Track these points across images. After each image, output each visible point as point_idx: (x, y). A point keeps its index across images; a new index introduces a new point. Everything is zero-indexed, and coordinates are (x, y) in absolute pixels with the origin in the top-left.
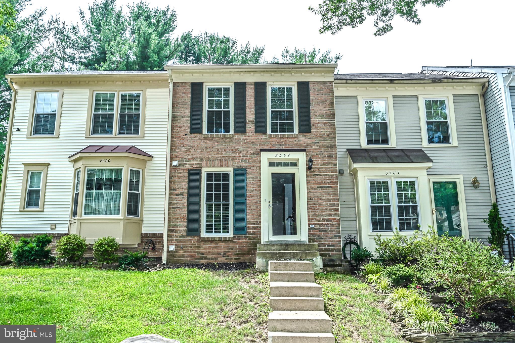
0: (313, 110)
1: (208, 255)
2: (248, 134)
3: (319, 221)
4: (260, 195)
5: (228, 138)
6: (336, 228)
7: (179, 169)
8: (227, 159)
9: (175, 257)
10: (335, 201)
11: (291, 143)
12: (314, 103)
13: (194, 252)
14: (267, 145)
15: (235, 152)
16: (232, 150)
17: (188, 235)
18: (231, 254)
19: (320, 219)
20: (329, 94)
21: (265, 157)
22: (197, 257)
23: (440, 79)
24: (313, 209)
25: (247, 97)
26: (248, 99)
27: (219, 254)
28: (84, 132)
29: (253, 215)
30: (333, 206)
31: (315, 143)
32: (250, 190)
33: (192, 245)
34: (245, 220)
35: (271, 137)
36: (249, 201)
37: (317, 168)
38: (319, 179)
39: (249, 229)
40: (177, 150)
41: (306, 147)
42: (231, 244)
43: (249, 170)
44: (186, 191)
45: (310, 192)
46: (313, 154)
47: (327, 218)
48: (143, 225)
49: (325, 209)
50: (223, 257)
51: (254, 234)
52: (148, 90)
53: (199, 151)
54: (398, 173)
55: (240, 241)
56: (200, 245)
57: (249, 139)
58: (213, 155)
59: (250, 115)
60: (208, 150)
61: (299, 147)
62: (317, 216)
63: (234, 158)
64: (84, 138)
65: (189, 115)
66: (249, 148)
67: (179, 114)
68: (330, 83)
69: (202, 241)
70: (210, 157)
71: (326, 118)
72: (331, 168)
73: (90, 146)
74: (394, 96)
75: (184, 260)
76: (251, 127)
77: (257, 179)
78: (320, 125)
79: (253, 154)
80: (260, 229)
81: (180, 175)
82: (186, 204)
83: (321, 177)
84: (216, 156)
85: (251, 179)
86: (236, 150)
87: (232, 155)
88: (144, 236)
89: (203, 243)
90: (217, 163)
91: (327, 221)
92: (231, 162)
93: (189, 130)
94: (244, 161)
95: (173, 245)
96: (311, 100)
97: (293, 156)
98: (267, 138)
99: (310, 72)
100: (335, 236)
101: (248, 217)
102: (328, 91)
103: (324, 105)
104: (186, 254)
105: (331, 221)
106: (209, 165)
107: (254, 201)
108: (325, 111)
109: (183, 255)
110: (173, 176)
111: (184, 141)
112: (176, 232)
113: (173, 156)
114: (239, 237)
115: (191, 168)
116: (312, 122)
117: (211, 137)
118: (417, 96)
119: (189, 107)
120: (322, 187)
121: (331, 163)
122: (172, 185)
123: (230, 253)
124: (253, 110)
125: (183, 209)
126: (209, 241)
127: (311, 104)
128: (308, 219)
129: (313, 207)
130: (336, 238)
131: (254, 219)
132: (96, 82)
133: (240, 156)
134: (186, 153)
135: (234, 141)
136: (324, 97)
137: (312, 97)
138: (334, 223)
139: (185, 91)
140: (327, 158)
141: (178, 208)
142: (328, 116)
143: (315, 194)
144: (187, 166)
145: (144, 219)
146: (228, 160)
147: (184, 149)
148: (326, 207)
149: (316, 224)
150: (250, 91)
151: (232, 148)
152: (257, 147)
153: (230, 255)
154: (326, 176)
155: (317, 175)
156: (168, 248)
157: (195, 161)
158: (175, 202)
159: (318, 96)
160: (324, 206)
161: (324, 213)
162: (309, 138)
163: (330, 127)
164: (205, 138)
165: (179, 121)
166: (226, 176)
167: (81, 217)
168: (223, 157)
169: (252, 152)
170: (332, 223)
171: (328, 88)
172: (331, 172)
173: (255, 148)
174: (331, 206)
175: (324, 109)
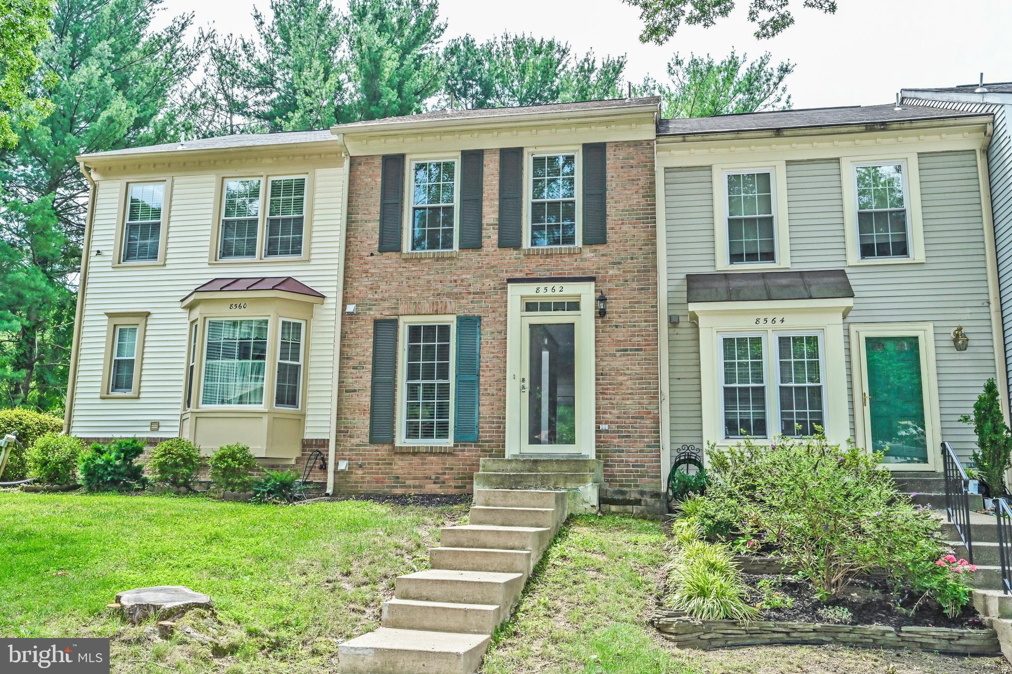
0: (613, 198)
1: (407, 479)
2: (485, 250)
3: (618, 418)
4: (505, 367)
5: (448, 258)
6: (651, 432)
7: (358, 318)
8: (445, 299)
9: (349, 482)
10: (650, 378)
11: (568, 266)
12: (614, 185)
13: (382, 473)
14: (521, 271)
15: (461, 285)
16: (455, 281)
17: (372, 441)
18: (449, 479)
19: (620, 413)
20: (646, 166)
21: (516, 294)
22: (388, 482)
24: (605, 394)
25: (484, 179)
26: (488, 183)
27: (427, 478)
28: (207, 255)
29: (491, 404)
30: (646, 388)
31: (614, 263)
32: (486, 356)
33: (379, 460)
34: (476, 416)
35: (529, 255)
36: (485, 378)
37: (616, 312)
38: (621, 334)
39: (483, 432)
40: (355, 284)
41: (596, 273)
42: (450, 461)
43: (485, 319)
44: (370, 359)
45: (602, 360)
46: (610, 285)
47: (633, 411)
48: (307, 424)
49: (630, 394)
50: (435, 483)
51: (492, 441)
52: (319, 172)
53: (395, 284)
54: (782, 321)
55: (466, 454)
56: (393, 459)
57: (487, 260)
58: (419, 292)
59: (490, 213)
60: (411, 282)
61: (583, 273)
62: (613, 408)
63: (457, 296)
64: (206, 265)
65: (378, 218)
66: (487, 277)
67: (359, 217)
68: (648, 144)
69: (396, 453)
70: (414, 295)
71: (637, 214)
72: (645, 312)
73: (216, 279)
74: (788, 163)
75: (365, 488)
76: (491, 236)
77: (499, 337)
78: (625, 228)
79: (495, 288)
80: (504, 432)
81: (359, 331)
82: (369, 384)
83: (624, 330)
84: (426, 294)
85: (489, 337)
86: (462, 281)
87: (455, 290)
88: (306, 444)
89: (398, 456)
90: (426, 306)
91: (633, 418)
92: (453, 303)
93: (377, 246)
94: (477, 302)
95: (344, 459)
96: (608, 178)
97: (570, 290)
98: (522, 256)
99: (608, 123)
100: (649, 446)
101: (481, 408)
102: (644, 159)
103: (635, 187)
104: (368, 478)
105: (642, 418)
106: (412, 312)
107: (493, 379)
108: (637, 200)
109: (362, 478)
110: (346, 333)
111: (368, 267)
112: (350, 437)
113: (349, 295)
114: (465, 446)
115: (379, 316)
116: (610, 223)
117: (416, 258)
118: (838, 159)
119: (379, 203)
120: (626, 350)
121: (645, 302)
122: (346, 349)
123: (447, 477)
124: (497, 203)
125: (364, 394)
126: (409, 453)
127: (609, 187)
128: (597, 413)
129: (607, 389)
130: (651, 452)
131: (493, 413)
132: (228, 161)
133: (470, 293)
134: (372, 288)
135: (460, 264)
136: (634, 171)
137: (610, 173)
138: (648, 422)
139: (371, 172)
140: (636, 292)
141: (355, 391)
142: (642, 210)
143: (611, 363)
144: (372, 313)
145: (308, 413)
146: (448, 300)
147: (366, 282)
148: (632, 389)
149: (612, 422)
150: (491, 166)
151: (456, 278)
152: (501, 275)
153: (447, 479)
154: (633, 329)
155: (617, 326)
156: (336, 464)
157: (386, 304)
158: (351, 380)
159: (622, 170)
160: (628, 389)
161: (627, 402)
162: (603, 255)
163: (644, 231)
164: (406, 260)
165: (360, 229)
166: (444, 330)
167: (197, 408)
168: (439, 295)
169: (492, 284)
170: (642, 421)
171: (642, 153)
172: (645, 321)
173: (497, 276)
174: (643, 389)
175: (635, 196)
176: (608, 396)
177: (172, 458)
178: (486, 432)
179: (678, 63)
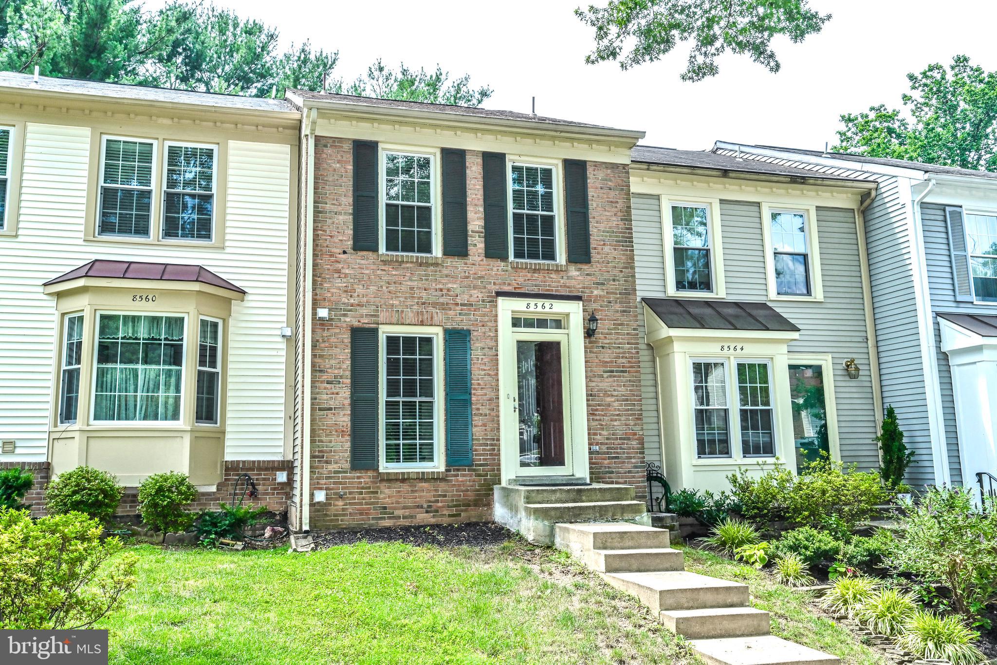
0: (594, 218)
1: (395, 508)
2: (472, 258)
3: (608, 439)
4: (497, 385)
5: (432, 264)
6: (637, 453)
7: (332, 325)
8: (430, 309)
9: (326, 515)
10: (635, 400)
11: (554, 283)
12: (595, 205)
13: (367, 504)
14: (509, 284)
15: (447, 295)
16: (441, 290)
17: (354, 468)
18: (443, 507)
19: (609, 434)
20: (622, 190)
21: (507, 307)
22: (373, 513)
23: (803, 178)
24: (595, 415)
25: (468, 182)
26: (471, 186)
27: (418, 507)
28: (82, 228)
29: (484, 425)
30: (631, 410)
31: (598, 284)
32: (477, 374)
33: (363, 488)
34: (470, 438)
35: (517, 267)
36: (478, 397)
37: (602, 333)
38: (607, 356)
39: (476, 455)
40: (325, 285)
41: (582, 292)
42: (442, 486)
43: (475, 333)
44: (348, 373)
45: (591, 381)
46: (595, 306)
47: (621, 432)
48: (227, 443)
49: (618, 415)
50: (427, 512)
51: (487, 465)
52: (232, 144)
53: (373, 288)
54: (742, 349)
55: (460, 479)
56: (378, 487)
57: (473, 270)
58: (402, 299)
59: (475, 220)
60: (392, 288)
61: (570, 292)
62: (603, 429)
63: (444, 307)
64: (81, 242)
65: (351, 211)
66: (475, 288)
67: (328, 207)
68: (624, 168)
69: (382, 480)
70: (396, 302)
71: (617, 237)
72: (628, 334)
73: (96, 260)
74: (722, 201)
75: (346, 521)
76: (477, 244)
77: (490, 353)
78: (607, 249)
79: (483, 301)
80: (499, 455)
81: (333, 340)
82: (348, 401)
83: (610, 351)
84: (409, 302)
85: (479, 352)
86: (448, 290)
87: (441, 300)
88: (231, 468)
89: (384, 484)
90: (410, 316)
91: (620, 439)
92: (440, 314)
93: (350, 243)
94: (466, 314)
95: (321, 489)
96: (590, 198)
97: (560, 307)
98: (509, 268)
99: (590, 142)
100: (636, 467)
101: (474, 430)
102: (620, 182)
103: (614, 209)
104: (350, 509)
105: (629, 439)
106: (394, 320)
107: (485, 398)
108: (615, 222)
109: (343, 510)
110: (318, 341)
111: (340, 266)
112: (327, 462)
113: (318, 297)
114: (458, 470)
115: (356, 324)
116: (593, 244)
117: (397, 261)
118: (759, 203)
119: (351, 193)
120: (612, 372)
121: (627, 325)
122: (317, 360)
123: (440, 504)
124: (481, 209)
125: (342, 413)
126: (397, 480)
127: (590, 207)
128: (589, 434)
129: (597, 410)
130: (638, 472)
131: (486, 434)
132: (109, 114)
133: (457, 304)
134: (346, 291)
135: (445, 271)
136: (612, 194)
137: (591, 192)
138: (634, 443)
139: (339, 158)
140: (619, 314)
141: (330, 409)
142: (621, 233)
143: (599, 384)
144: (348, 319)
145: (228, 429)
146: (434, 310)
147: (340, 283)
148: (619, 410)
149: (602, 444)
150: (474, 168)
151: (441, 286)
152: (489, 287)
153: (440, 507)
154: (618, 351)
155: (603, 347)
156: (312, 495)
157: (364, 311)
158: (325, 397)
159: (602, 191)
160: (615, 410)
161: (615, 423)
162: (587, 275)
163: (624, 255)
164: (385, 262)
165: (329, 221)
166: (427, 342)
167: (88, 425)
168: (424, 303)
169: (480, 295)
170: (629, 442)
171: (619, 177)
172: (628, 343)
173: (485, 287)
174: (628, 410)
175: (614, 218)
176: (598, 418)
177: (90, 495)
178: (480, 455)
179: (381, 69)
